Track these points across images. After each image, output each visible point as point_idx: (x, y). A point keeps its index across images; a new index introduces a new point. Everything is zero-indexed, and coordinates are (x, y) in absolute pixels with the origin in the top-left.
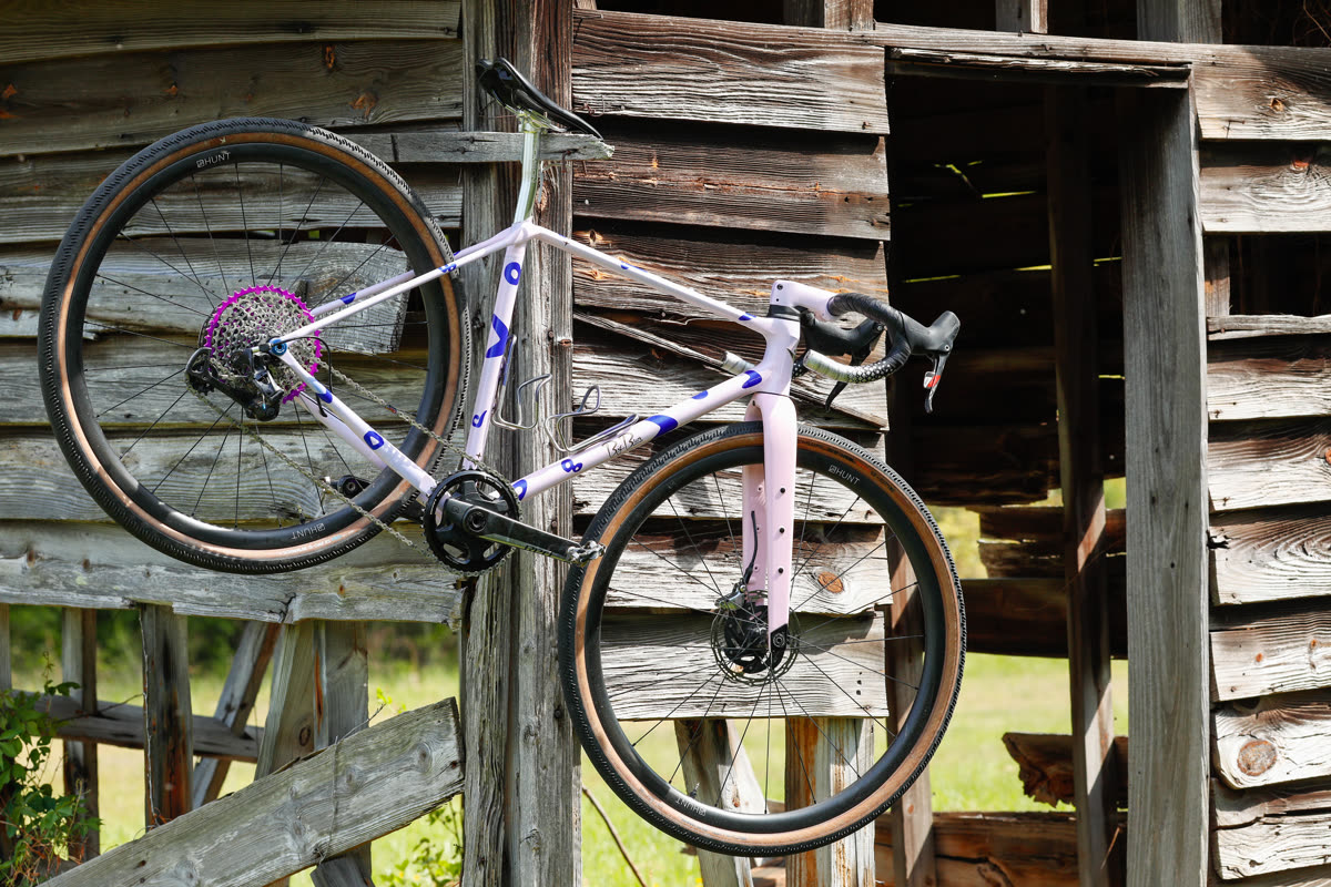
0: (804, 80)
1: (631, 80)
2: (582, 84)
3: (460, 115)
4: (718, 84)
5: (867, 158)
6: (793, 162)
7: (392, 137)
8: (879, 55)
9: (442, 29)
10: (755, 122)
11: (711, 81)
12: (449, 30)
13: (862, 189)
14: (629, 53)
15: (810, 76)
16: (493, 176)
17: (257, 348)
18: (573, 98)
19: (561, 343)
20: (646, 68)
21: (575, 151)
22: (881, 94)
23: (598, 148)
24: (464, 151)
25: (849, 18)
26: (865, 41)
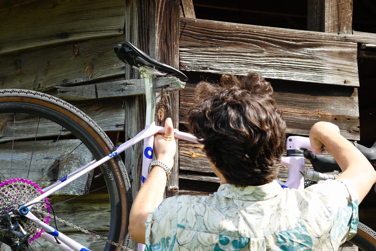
0: (312, 58)
1: (214, 55)
2: (185, 56)
3: (124, 73)
4: (263, 59)
5: (348, 99)
6: (306, 99)
7: (95, 86)
8: (355, 47)
9: (117, 30)
10: (284, 78)
11: (260, 57)
12: (120, 30)
13: (344, 114)
14: (213, 41)
15: (316, 56)
16: (137, 103)
17: (12, 213)
18: (180, 63)
19: (172, 189)
20: (222, 49)
21: (168, 86)
22: (355, 67)
23: (177, 83)
24: (123, 90)
25: (338, 28)
26: (346, 40)
